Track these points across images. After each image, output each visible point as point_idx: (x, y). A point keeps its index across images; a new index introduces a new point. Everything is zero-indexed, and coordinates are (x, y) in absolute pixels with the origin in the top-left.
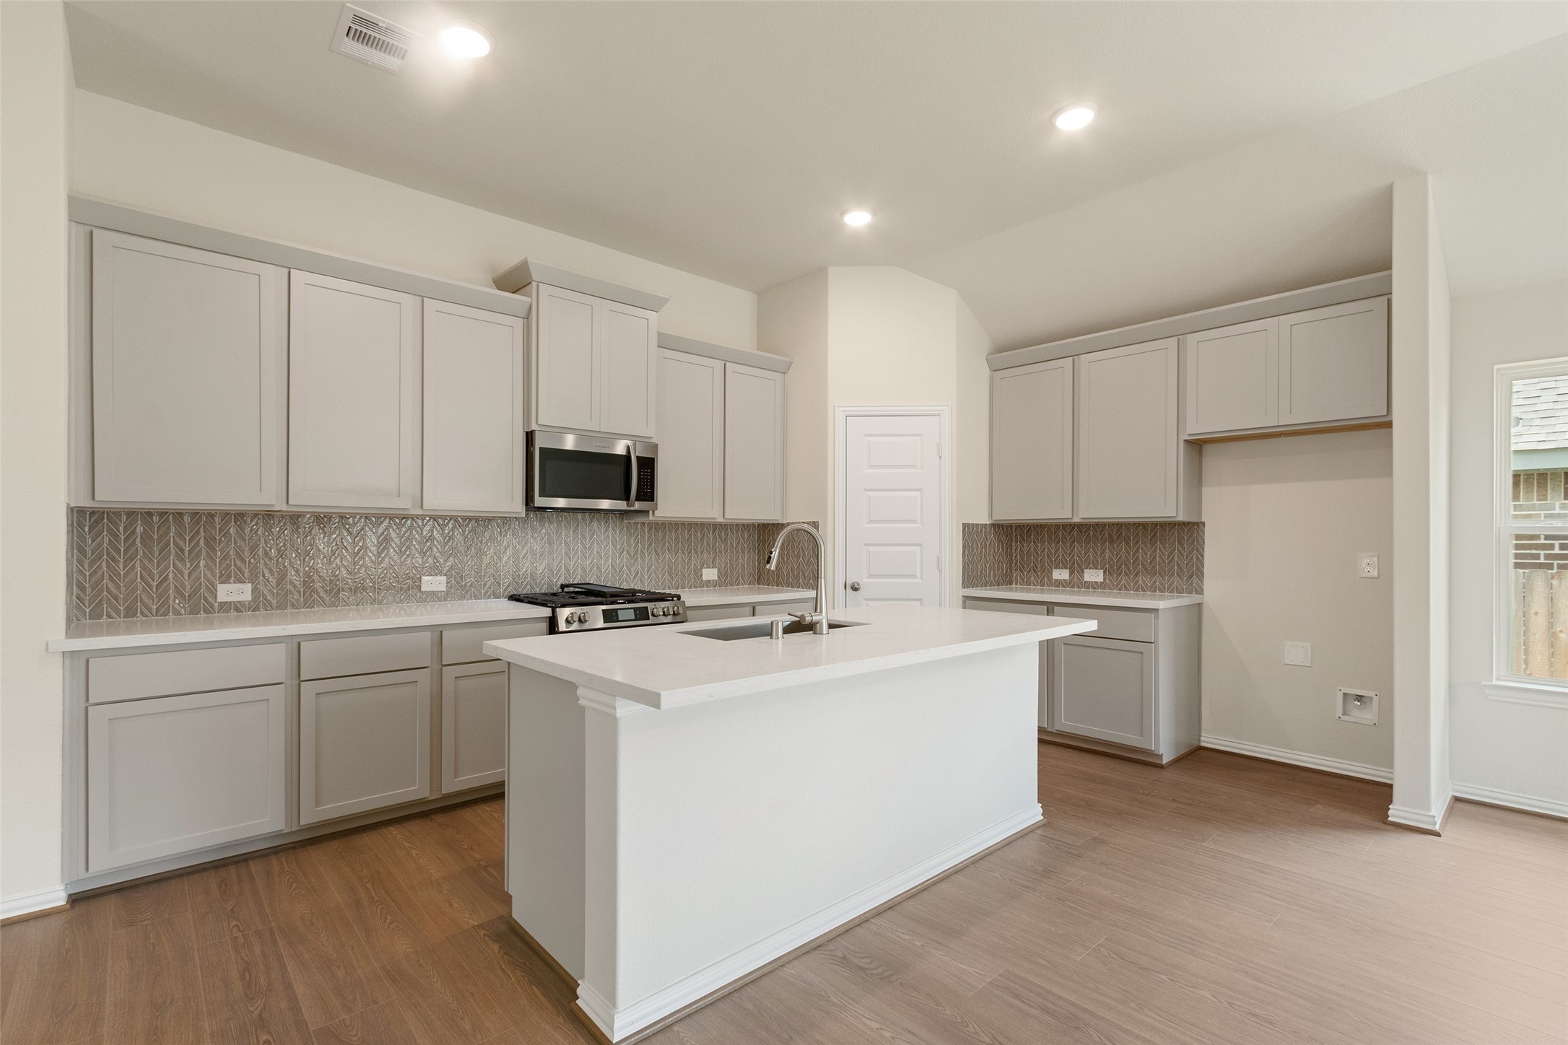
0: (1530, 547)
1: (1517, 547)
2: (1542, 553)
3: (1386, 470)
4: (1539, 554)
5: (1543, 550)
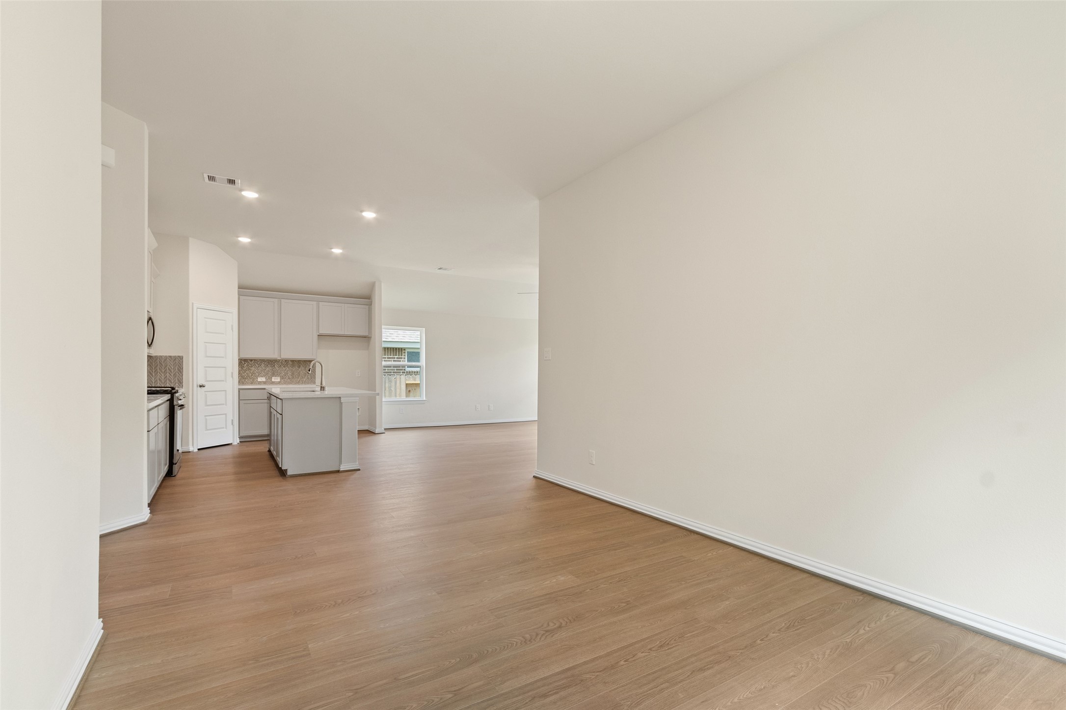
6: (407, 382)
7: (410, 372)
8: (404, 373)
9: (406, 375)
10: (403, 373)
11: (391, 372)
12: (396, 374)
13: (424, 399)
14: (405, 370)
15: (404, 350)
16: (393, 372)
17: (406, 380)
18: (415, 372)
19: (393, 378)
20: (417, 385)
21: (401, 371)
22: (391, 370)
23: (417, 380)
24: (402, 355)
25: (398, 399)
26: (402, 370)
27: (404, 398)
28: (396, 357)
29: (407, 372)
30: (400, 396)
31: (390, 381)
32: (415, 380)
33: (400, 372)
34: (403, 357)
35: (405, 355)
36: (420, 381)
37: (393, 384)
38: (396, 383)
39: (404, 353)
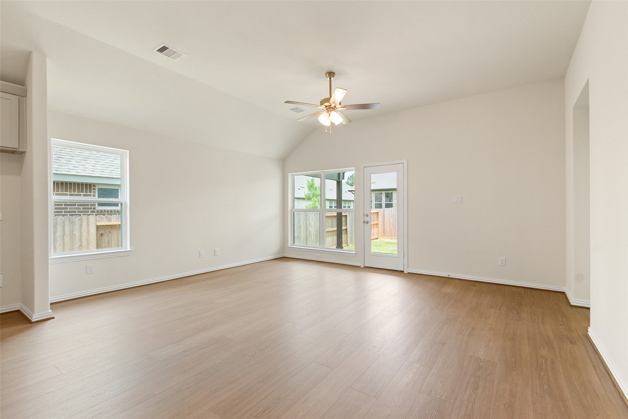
0: (60, 208)
1: (56, 209)
2: (63, 210)
3: (19, 172)
4: (62, 211)
5: (69, 206)
6: (98, 224)
7: (101, 211)
8: (94, 212)
9: (96, 215)
10: (91, 212)
11: (75, 212)
12: (82, 214)
13: (129, 249)
14: (94, 208)
15: (94, 186)
16: (78, 212)
17: (96, 221)
18: (108, 211)
19: (76, 219)
20: (118, 227)
21: (90, 210)
22: (75, 208)
23: (113, 220)
24: (91, 192)
25: (84, 253)
26: (91, 208)
27: (93, 250)
28: (82, 194)
29: (98, 211)
30: (88, 247)
31: (72, 223)
32: (110, 220)
33: (88, 212)
34: (92, 194)
35: (94, 192)
36: (121, 221)
37: (77, 226)
38: (81, 225)
39: (94, 189)
